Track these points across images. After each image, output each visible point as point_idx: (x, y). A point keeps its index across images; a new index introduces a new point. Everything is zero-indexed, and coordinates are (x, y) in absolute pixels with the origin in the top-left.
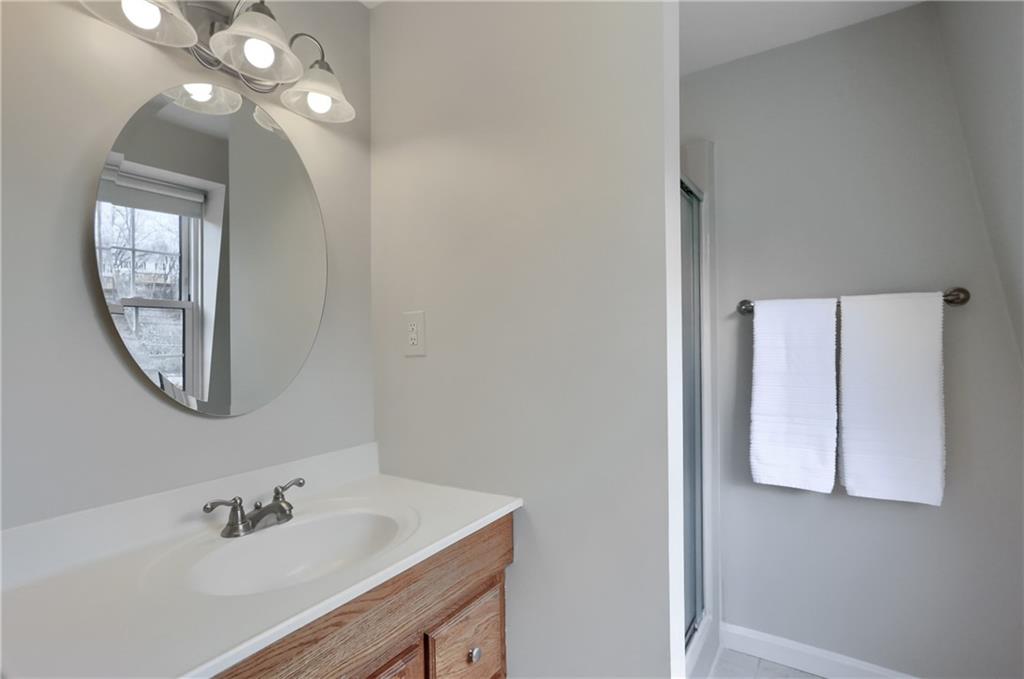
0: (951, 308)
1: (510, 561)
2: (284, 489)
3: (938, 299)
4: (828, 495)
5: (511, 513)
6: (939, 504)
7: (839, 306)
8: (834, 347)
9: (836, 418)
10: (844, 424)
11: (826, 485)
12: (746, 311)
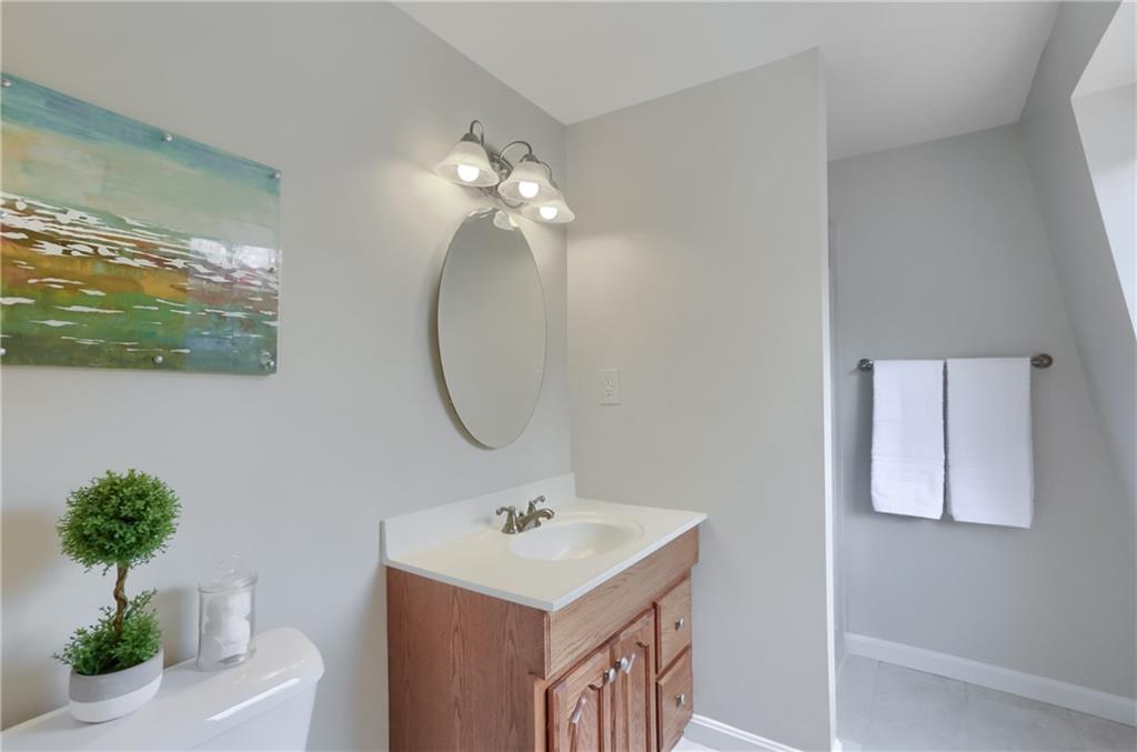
0: (1036, 370)
1: (696, 559)
2: (535, 502)
3: (1026, 362)
4: (937, 520)
5: (697, 526)
6: (1028, 526)
7: (945, 366)
8: (941, 400)
9: (944, 457)
10: (951, 463)
11: (937, 513)
12: (866, 368)
